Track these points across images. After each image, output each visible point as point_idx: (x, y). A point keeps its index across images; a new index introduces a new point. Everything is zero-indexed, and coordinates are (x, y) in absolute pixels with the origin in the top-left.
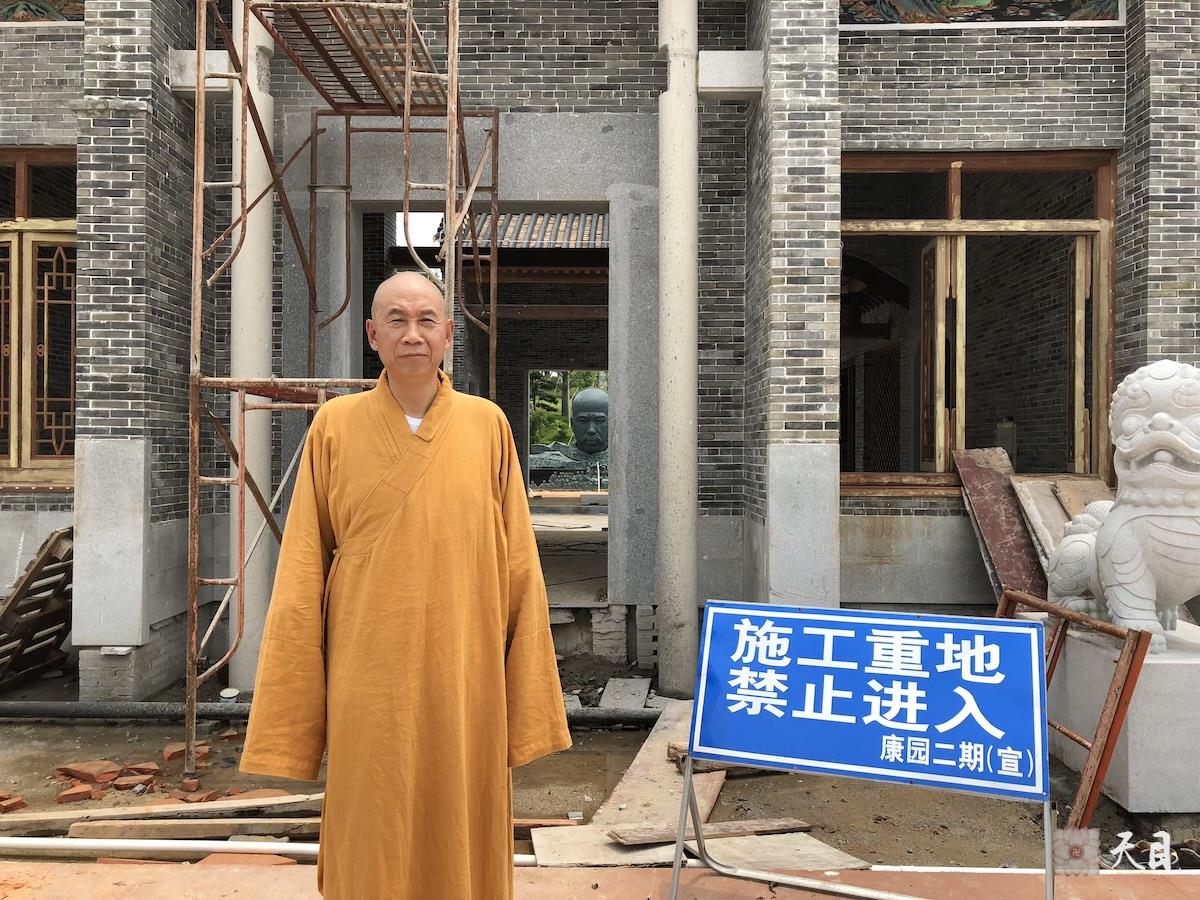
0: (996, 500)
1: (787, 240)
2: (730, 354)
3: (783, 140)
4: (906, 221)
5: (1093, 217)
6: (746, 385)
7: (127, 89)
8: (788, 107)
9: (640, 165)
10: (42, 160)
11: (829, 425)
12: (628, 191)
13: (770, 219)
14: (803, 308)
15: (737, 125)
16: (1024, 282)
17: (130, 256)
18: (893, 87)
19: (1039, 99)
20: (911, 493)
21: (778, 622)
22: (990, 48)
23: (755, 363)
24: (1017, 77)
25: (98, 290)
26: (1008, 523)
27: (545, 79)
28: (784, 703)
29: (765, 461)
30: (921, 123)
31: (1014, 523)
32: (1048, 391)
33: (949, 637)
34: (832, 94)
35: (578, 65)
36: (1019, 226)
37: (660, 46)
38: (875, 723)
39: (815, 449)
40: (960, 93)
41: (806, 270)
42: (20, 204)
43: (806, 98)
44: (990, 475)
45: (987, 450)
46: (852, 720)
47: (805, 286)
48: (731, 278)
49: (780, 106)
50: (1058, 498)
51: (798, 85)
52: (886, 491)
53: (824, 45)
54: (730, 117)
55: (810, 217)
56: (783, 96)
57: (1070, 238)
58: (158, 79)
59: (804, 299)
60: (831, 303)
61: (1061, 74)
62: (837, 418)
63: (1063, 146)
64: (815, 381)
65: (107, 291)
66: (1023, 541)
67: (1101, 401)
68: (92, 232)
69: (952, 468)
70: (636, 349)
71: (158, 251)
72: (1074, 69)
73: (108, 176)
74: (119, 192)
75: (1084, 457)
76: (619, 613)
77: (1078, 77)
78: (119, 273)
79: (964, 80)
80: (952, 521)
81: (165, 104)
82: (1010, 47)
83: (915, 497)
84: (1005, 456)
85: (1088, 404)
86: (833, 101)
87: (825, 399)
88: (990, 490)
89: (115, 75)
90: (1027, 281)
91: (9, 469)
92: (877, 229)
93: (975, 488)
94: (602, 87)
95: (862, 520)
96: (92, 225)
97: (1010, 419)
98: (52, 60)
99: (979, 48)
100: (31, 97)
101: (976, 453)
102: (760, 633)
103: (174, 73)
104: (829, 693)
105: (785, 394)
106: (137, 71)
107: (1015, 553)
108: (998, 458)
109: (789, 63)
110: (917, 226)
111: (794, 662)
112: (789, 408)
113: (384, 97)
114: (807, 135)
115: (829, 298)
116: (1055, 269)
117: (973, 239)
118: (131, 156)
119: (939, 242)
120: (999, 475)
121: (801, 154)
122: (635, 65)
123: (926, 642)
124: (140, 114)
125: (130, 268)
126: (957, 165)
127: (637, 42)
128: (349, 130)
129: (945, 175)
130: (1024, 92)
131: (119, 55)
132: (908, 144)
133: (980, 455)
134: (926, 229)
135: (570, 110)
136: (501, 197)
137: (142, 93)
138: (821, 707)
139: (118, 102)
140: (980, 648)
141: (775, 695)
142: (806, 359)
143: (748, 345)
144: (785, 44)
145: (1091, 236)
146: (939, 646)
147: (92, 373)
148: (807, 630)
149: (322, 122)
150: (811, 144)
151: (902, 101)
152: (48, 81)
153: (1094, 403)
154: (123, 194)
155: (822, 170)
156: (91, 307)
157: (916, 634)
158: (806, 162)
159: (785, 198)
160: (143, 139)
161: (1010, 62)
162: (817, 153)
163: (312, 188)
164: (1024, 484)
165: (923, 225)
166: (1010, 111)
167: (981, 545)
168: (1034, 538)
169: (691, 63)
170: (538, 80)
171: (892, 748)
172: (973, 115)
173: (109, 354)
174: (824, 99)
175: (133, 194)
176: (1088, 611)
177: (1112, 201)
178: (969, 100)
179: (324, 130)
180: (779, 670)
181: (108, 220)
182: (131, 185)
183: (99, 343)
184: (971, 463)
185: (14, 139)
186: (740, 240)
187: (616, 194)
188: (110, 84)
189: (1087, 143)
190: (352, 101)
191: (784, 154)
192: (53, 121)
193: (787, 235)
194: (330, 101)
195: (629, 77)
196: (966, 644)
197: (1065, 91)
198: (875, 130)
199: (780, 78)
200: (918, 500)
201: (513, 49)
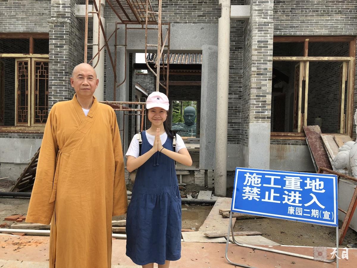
0: (316, 141)
1: (256, 62)
2: (237, 96)
3: (256, 32)
4: (291, 57)
5: (348, 56)
6: (242, 105)
7: (63, 16)
8: (258, 22)
9: (212, 39)
10: (38, 37)
11: (268, 118)
12: (208, 47)
13: (252, 56)
14: (261, 82)
15: (241, 27)
16: (325, 76)
17: (64, 65)
18: (289, 16)
19: (333, 20)
20: (291, 138)
21: (257, 174)
22: (319, 4)
23: (245, 99)
24: (327, 13)
25: (55, 75)
26: (320, 148)
27: (184, 14)
28: (259, 197)
29: (248, 128)
30: (297, 27)
31: (322, 148)
32: (332, 108)
33: (308, 179)
34: (271, 18)
35: (194, 9)
36: (326, 58)
37: (219, 4)
38: (286, 203)
39: (263, 125)
40: (309, 18)
41: (262, 71)
42: (31, 49)
43: (263, 20)
44: (314, 133)
45: (313, 126)
46: (279, 202)
47: (262, 76)
48: (238, 73)
49: (256, 22)
50: (335, 141)
51: (261, 16)
52: (283, 138)
53: (269, 3)
54: (239, 25)
55: (264, 55)
56: (256, 19)
57: (341, 62)
58: (72, 13)
59: (261, 80)
60: (269, 81)
61: (340, 12)
62: (270, 116)
63: (340, 34)
64: (264, 104)
65: (58, 75)
66: (324, 153)
67: (349, 112)
68: (53, 58)
69: (303, 131)
70: (209, 94)
71: (72, 64)
72: (344, 11)
73: (58, 42)
74: (61, 46)
75: (343, 129)
76: (203, 172)
77: (345, 13)
78: (61, 70)
79: (310, 14)
80: (302, 147)
81: (74, 20)
82: (325, 4)
83: (292, 139)
84: (319, 128)
85: (345, 113)
86: (271, 20)
87: (267, 110)
88: (315, 138)
89: (60, 12)
90: (327, 75)
91: (28, 127)
92: (282, 59)
93: (310, 137)
94: (201, 16)
95: (276, 146)
96: (53, 56)
97: (320, 117)
98: (40, 7)
99: (315, 4)
100: (34, 18)
101: (310, 127)
102: (252, 177)
103: (76, 11)
104: (273, 194)
105: (255, 108)
106: (66, 11)
107: (321, 157)
108: (317, 128)
109: (258, 9)
110: (294, 58)
111: (262, 186)
112: (256, 112)
113: (137, 18)
114: (264, 31)
115: (269, 80)
116: (336, 72)
117: (311, 62)
118: (65, 36)
119: (301, 63)
120: (317, 134)
121: (261, 36)
122: (211, 9)
123: (301, 180)
124: (67, 23)
125: (64, 69)
126: (307, 40)
127: (212, 2)
128: (126, 28)
129: (303, 43)
130: (329, 18)
131: (61, 6)
132: (293, 34)
133: (311, 127)
134: (297, 59)
135: (191, 23)
136: (170, 49)
137: (68, 17)
138: (270, 198)
139: (61, 20)
140: (318, 182)
141: (257, 195)
142: (261, 98)
143: (243, 93)
144: (257, 3)
145: (348, 62)
146: (305, 181)
147: (53, 99)
148: (266, 176)
149: (119, 26)
150: (264, 33)
151: (291, 20)
152: (39, 14)
153: (347, 112)
154: (62, 47)
155: (267, 41)
156: (53, 80)
157: (299, 178)
158: (263, 39)
159: (256, 50)
160: (68, 31)
161: (325, 9)
162: (266, 36)
163: (115, 46)
164: (325, 136)
165: (296, 58)
166: (324, 23)
167: (311, 154)
168: (327, 152)
169: (228, 9)
170: (182, 14)
171: (291, 210)
172: (313, 25)
173: (58, 93)
174: (269, 20)
175: (65, 47)
176: (346, 174)
177: (355, 51)
178: (312, 20)
179: (119, 28)
180: (258, 188)
181: (58, 54)
182: (64, 44)
183: (55, 90)
184: (308, 129)
185: (30, 31)
186: (241, 62)
187: (205, 48)
188: (59, 15)
189: (347, 34)
190: (128, 20)
191: (256, 36)
192: (41, 25)
193: (256, 61)
194: (121, 19)
195: (209, 13)
196: (314, 181)
197: (341, 18)
198: (283, 29)
199: (255, 13)
200: (292, 141)
201: (175, 5)
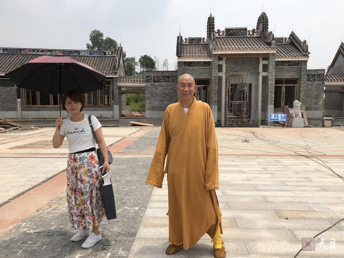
0: (287, 110)
7: (216, 77)
11: (273, 104)
12: (255, 83)
13: (269, 88)
14: (271, 94)
18: (279, 72)
20: (279, 110)
24: (290, 71)
29: (268, 107)
31: (288, 112)
36: (290, 85)
37: (259, 72)
39: (272, 106)
49: (270, 78)
52: (277, 110)
57: (295, 86)
60: (274, 94)
61: (294, 71)
63: (294, 78)
64: (272, 100)
69: (283, 107)
76: (252, 121)
77: (296, 71)
79: (285, 72)
82: (290, 69)
87: (273, 102)
92: (277, 85)
93: (285, 109)
99: (287, 69)
105: (270, 101)
108: (287, 106)
110: (280, 85)
112: (270, 103)
117: (286, 86)
119: (282, 86)
120: (287, 108)
126: (284, 79)
129: (283, 80)
130: (291, 73)
131: (215, 74)
132: (280, 78)
135: (249, 75)
138: (276, 118)
140: (284, 115)
145: (297, 86)
147: (213, 100)
158: (272, 83)
159: (270, 85)
164: (289, 109)
166: (289, 75)
169: (262, 73)
171: (279, 120)
177: (298, 83)
178: (286, 74)
184: (285, 107)
185: (197, 78)
187: (253, 83)
189: (296, 78)
192: (201, 76)
195: (254, 72)
197: (294, 73)
198: (278, 76)
199: (270, 75)
